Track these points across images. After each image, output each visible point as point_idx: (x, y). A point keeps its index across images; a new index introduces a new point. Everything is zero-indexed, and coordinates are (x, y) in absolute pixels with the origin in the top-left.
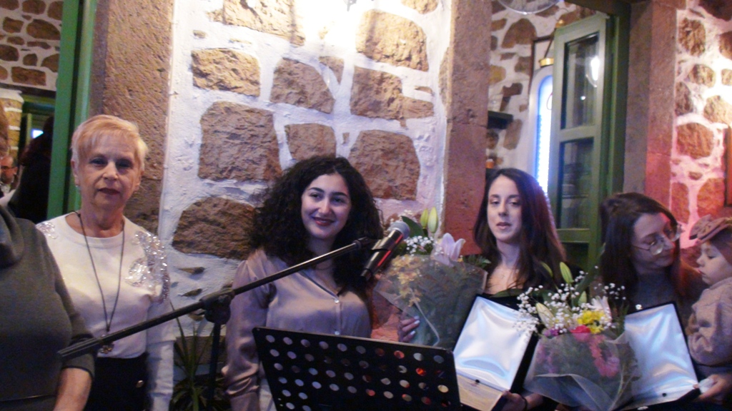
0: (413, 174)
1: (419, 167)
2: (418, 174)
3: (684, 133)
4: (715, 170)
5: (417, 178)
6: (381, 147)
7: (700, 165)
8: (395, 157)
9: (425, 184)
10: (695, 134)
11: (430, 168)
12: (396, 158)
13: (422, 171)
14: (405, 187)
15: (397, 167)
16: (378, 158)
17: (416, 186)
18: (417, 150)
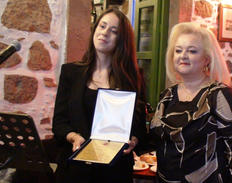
0: (48, 19)
1: (51, 15)
2: (51, 19)
3: (198, 5)
4: (213, 24)
5: (51, 21)
6: (27, 2)
7: (206, 21)
8: (36, 8)
9: (55, 25)
10: (204, 6)
11: (58, 16)
12: (37, 10)
13: (53, 17)
14: (42, 26)
15: (37, 14)
16: (25, 9)
17: (50, 25)
18: (50, 6)
